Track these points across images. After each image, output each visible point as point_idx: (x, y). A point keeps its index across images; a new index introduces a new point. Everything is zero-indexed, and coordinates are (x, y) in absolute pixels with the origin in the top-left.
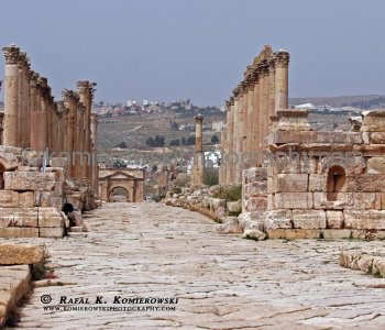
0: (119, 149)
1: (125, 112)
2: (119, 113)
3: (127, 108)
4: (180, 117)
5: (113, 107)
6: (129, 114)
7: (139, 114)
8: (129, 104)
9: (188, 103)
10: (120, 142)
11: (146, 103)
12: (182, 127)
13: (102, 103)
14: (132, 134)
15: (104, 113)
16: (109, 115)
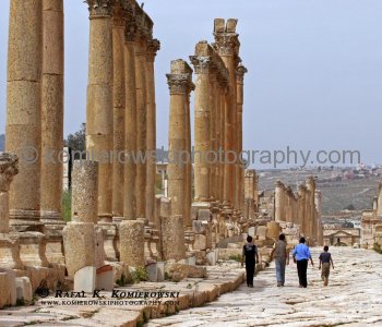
0: (347, 211)
1: (354, 176)
2: (349, 177)
3: (356, 172)
5: (343, 171)
6: (358, 178)
7: (367, 177)
8: (358, 168)
10: (347, 205)
11: (374, 166)
13: (332, 167)
14: (360, 196)
15: (333, 176)
16: (339, 179)
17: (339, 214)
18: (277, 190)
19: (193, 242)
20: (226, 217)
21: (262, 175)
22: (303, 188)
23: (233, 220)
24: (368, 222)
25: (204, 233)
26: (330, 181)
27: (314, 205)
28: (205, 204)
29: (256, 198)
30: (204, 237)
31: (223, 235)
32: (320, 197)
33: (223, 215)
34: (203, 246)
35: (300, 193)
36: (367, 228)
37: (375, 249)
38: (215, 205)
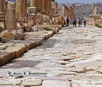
0: (83, 15)
1: (85, 5)
2: (83, 6)
3: (85, 4)
4: (99, 7)
5: (82, 4)
6: (86, 6)
7: (88, 6)
8: (86, 3)
9: (101, 3)
10: (83, 13)
11: (90, 3)
12: (99, 9)
13: (79, 3)
14: (86, 11)
15: (79, 5)
16: (80, 6)
17: (81, 16)
18: (63, 7)
19: (27, 22)
20: (44, 13)
21: (59, 5)
22: (71, 7)
23: (46, 15)
24: (92, 17)
25: (33, 19)
26: (78, 7)
27: (74, 13)
28: (34, 8)
29: (57, 10)
30: (33, 20)
31: (42, 20)
32: (75, 10)
33: (42, 13)
34: (32, 24)
35: (70, 9)
36: (91, 19)
37: (95, 26)
38: (38, 8)
